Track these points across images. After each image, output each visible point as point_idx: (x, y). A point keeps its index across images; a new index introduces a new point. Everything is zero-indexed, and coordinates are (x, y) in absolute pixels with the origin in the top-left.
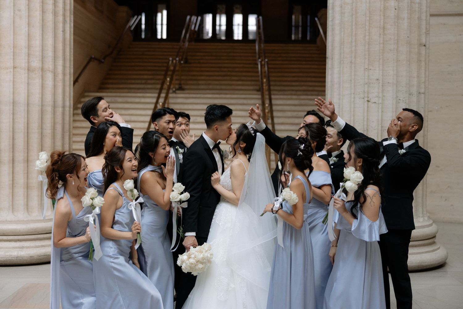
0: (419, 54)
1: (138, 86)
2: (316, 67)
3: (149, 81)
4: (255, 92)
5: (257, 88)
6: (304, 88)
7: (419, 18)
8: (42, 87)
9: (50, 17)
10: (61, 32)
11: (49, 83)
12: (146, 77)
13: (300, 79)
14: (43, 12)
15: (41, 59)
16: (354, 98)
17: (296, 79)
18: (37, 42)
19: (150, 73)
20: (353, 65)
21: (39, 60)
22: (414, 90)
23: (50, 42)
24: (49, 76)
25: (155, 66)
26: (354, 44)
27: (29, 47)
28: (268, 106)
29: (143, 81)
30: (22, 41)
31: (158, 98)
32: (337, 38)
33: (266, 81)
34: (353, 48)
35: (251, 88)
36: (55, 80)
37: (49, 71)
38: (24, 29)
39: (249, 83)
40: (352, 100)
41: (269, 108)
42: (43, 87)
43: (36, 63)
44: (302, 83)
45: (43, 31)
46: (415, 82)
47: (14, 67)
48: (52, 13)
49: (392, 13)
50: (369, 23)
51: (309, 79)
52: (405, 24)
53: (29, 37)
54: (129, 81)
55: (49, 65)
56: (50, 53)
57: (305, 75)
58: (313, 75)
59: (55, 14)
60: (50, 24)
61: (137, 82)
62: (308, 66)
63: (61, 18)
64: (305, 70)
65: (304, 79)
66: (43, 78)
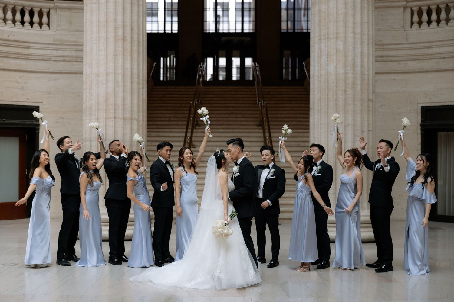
0: (368, 106)
1: (163, 123)
3: (172, 119)
4: (256, 127)
5: (258, 123)
6: (294, 123)
7: (368, 84)
8: (131, 129)
9: (135, 86)
10: (142, 95)
11: (135, 127)
12: (169, 115)
13: (292, 115)
14: (132, 83)
15: (130, 112)
16: (327, 134)
17: (287, 116)
18: (128, 102)
20: (326, 114)
21: (130, 113)
22: (365, 129)
23: (135, 101)
24: (135, 122)
25: (175, 107)
26: (326, 100)
27: (124, 105)
28: (268, 138)
29: (167, 119)
30: (120, 102)
31: (186, 132)
32: (317, 96)
33: (266, 119)
34: (326, 103)
35: (253, 123)
36: (138, 125)
37: (135, 119)
38: (121, 94)
39: (251, 119)
40: (326, 135)
41: (269, 140)
43: (128, 115)
44: (293, 119)
45: (131, 94)
46: (366, 124)
47: (115, 118)
48: (137, 83)
49: (350, 81)
50: (336, 88)
51: (298, 116)
52: (359, 87)
53: (124, 99)
55: (135, 116)
56: (135, 108)
57: (295, 112)
58: (301, 112)
59: (138, 84)
60: (135, 90)
61: (162, 119)
62: (297, 105)
63: (141, 86)
64: (295, 109)
65: (295, 116)
66: (132, 124)
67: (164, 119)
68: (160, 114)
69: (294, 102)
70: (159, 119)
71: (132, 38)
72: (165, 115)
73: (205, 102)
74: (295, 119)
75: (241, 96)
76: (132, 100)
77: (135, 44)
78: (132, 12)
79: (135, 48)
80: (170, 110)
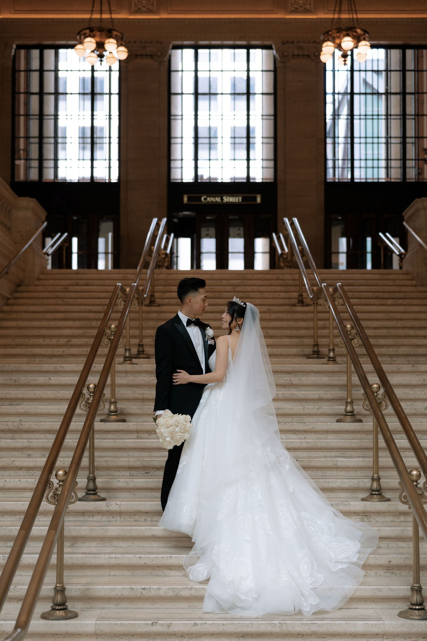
1: (49, 351)
2: (416, 309)
3: (75, 341)
5: (308, 350)
6: (402, 350)
13: (393, 332)
19: (77, 324)
25: (90, 312)
29: (63, 341)
35: (294, 351)
44: (400, 341)
51: (412, 332)
54: (32, 341)
57: (399, 324)
58: (416, 324)
61: (48, 341)
62: (402, 308)
64: (399, 316)
65: (401, 332)
67: (54, 341)
68: (48, 328)
69: (390, 302)
70: (40, 341)
72: (57, 332)
73: (166, 301)
74: (406, 341)
75: (255, 288)
80: (74, 320)
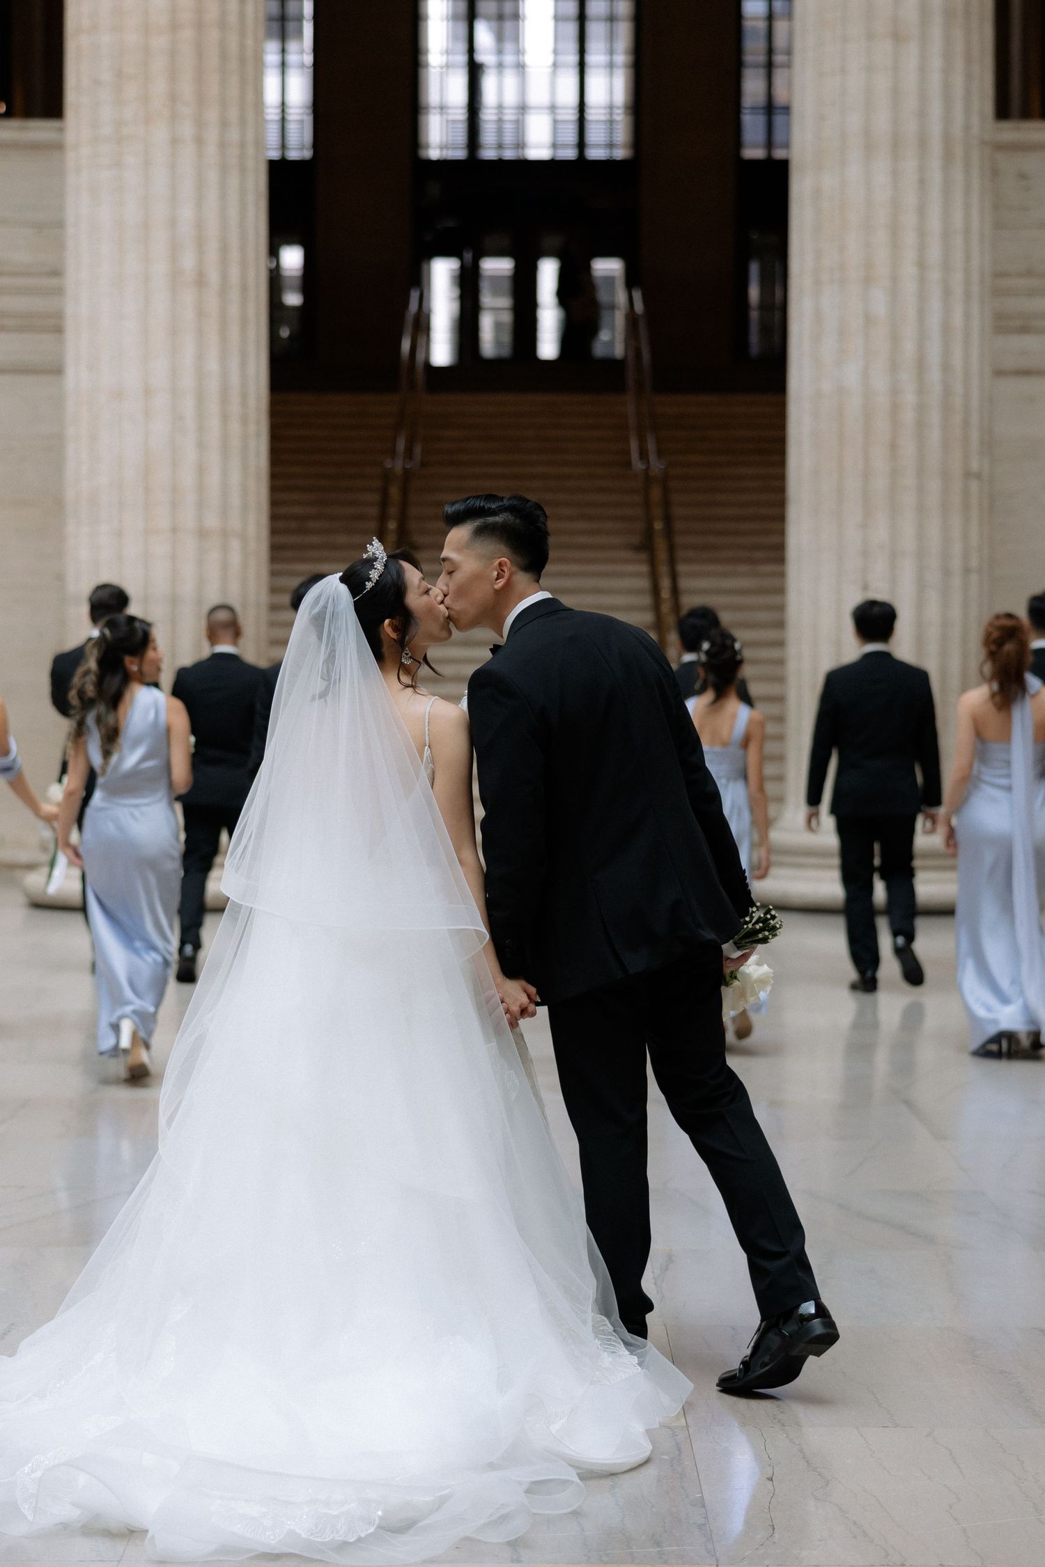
0: (966, 493)
4: (629, 554)
5: (636, 539)
7: (966, 423)
9: (235, 427)
10: (253, 455)
11: (235, 558)
13: (765, 510)
14: (225, 418)
15: (221, 512)
17: (750, 511)
18: (214, 478)
21: (219, 514)
22: (956, 564)
23: (236, 477)
24: (235, 544)
25: (319, 476)
26: (836, 475)
27: (201, 488)
29: (293, 524)
30: (188, 479)
32: (808, 461)
33: (662, 524)
34: (836, 484)
35: (617, 540)
36: (244, 551)
37: (234, 534)
38: (190, 454)
39: (609, 525)
42: (225, 567)
43: (212, 521)
44: (768, 525)
45: (224, 456)
46: (957, 549)
47: (174, 530)
48: (240, 419)
49: (909, 416)
50: (866, 436)
52: (935, 435)
53: (201, 470)
55: (235, 523)
56: (235, 500)
59: (244, 420)
60: (236, 442)
63: (252, 428)
66: (225, 549)
71: (224, 277)
75: (572, 433)
76: (225, 473)
77: (235, 294)
78: (223, 197)
79: (234, 310)
